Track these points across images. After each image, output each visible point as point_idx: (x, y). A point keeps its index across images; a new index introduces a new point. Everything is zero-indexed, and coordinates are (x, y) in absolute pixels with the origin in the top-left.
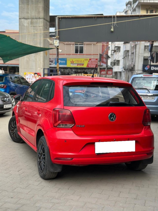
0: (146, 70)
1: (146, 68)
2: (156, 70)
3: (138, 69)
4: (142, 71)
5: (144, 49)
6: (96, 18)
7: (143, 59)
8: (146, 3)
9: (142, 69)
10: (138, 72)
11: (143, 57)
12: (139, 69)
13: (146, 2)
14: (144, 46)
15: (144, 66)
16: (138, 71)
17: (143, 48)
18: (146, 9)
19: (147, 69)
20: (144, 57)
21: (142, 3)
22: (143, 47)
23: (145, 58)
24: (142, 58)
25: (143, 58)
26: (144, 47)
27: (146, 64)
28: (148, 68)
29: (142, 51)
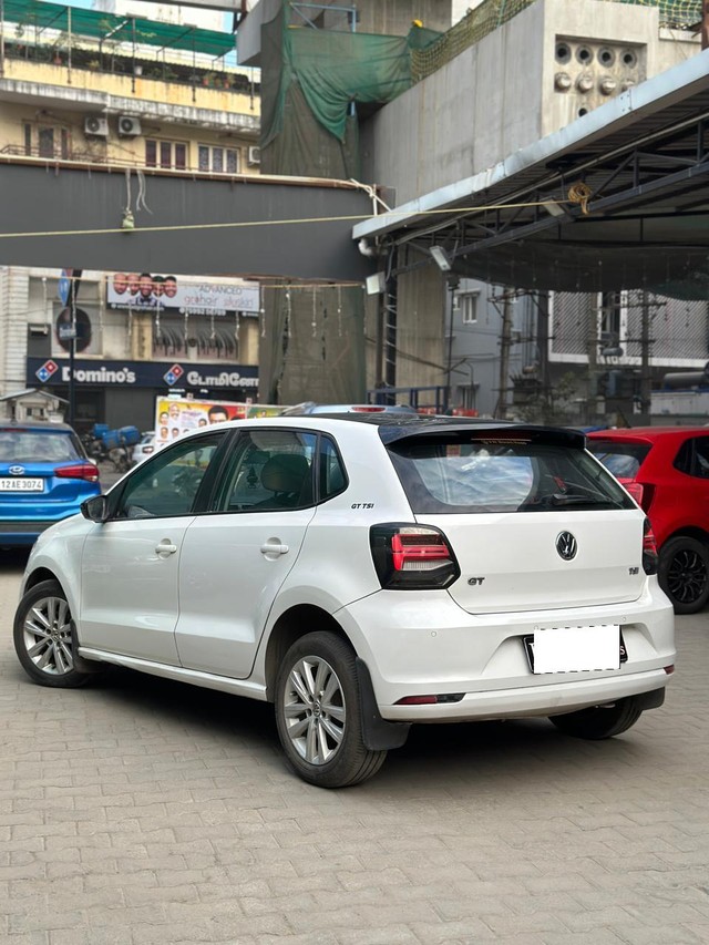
0: (43, 381)
1: (43, 374)
2: (85, 382)
3: (6, 374)
4: (24, 384)
5: (27, 290)
6: (57, 170)
7: (25, 334)
8: (23, 94)
9: (23, 378)
10: (8, 389)
11: (26, 324)
12: (8, 378)
13: (26, 91)
14: (27, 279)
15: (33, 363)
16: (5, 386)
17: (24, 287)
18: (24, 120)
19: (43, 377)
20: (30, 325)
21: (7, 92)
22: (22, 284)
23: (33, 329)
24: (19, 328)
25: (25, 328)
26: (27, 284)
27: (40, 356)
28: (51, 374)
29: (19, 301)
